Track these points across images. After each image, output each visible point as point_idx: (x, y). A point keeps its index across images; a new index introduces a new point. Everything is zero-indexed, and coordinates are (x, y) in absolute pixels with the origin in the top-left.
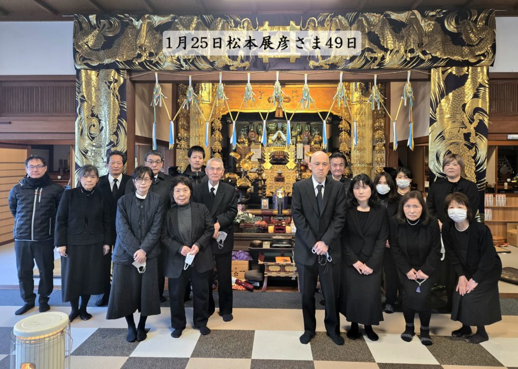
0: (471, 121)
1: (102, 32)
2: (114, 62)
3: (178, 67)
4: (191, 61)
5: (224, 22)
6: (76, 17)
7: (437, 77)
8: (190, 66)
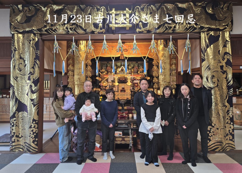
0: (223, 59)
1: (25, 13)
2: (32, 30)
3: (66, 32)
4: (73, 29)
5: (91, 9)
6: (12, 6)
7: (204, 37)
8: (73, 31)
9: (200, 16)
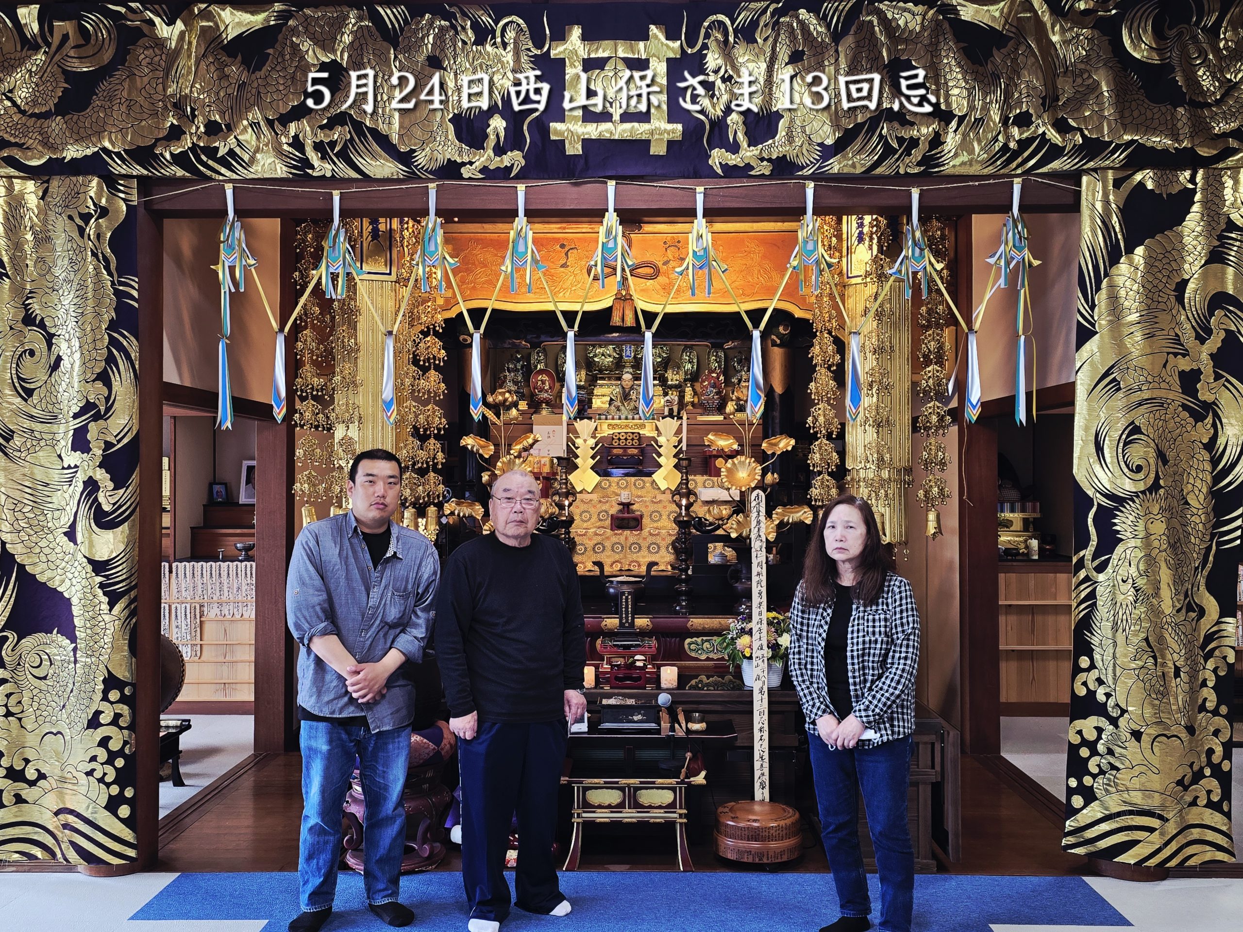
0: (1203, 333)
1: (57, 57)
2: (96, 154)
3: (295, 167)
4: (337, 149)
5: (441, 28)
7: (1099, 196)
8: (334, 163)
9: (1085, 76)
